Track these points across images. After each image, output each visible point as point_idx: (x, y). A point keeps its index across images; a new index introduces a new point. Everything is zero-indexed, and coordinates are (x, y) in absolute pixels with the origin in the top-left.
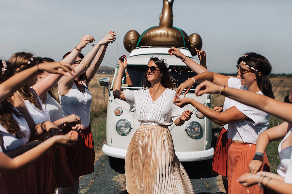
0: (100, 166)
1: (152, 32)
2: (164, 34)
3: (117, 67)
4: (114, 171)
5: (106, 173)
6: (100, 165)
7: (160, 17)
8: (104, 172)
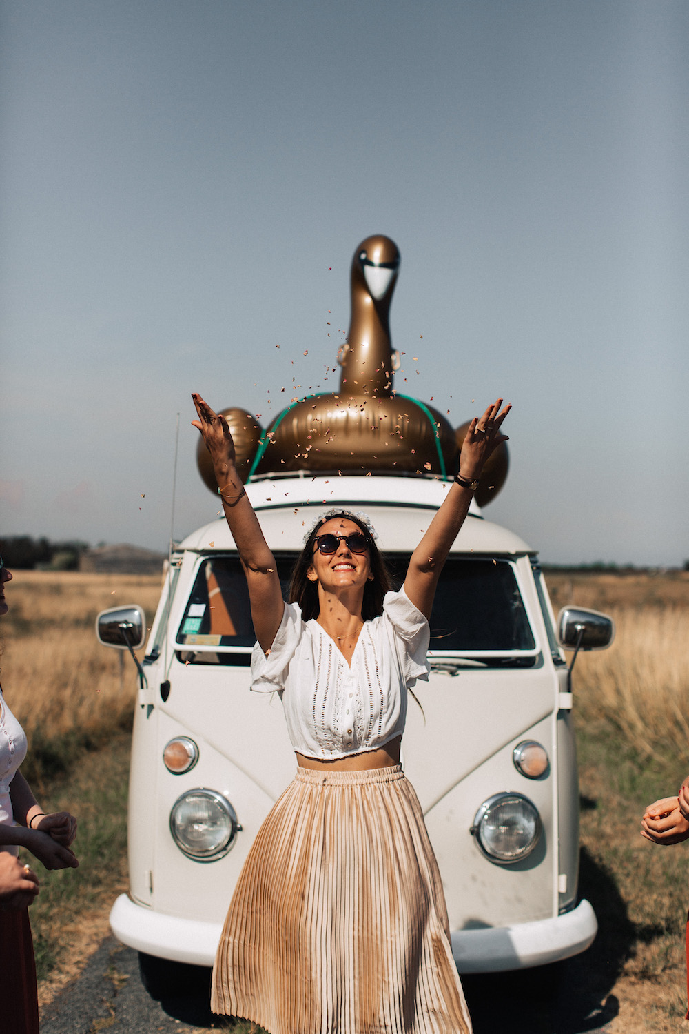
0: (103, 985)
1: (310, 417)
2: (360, 421)
3: (174, 561)
4: (163, 1015)
5: (127, 1025)
6: (104, 979)
7: (343, 355)
8: (121, 1021)
